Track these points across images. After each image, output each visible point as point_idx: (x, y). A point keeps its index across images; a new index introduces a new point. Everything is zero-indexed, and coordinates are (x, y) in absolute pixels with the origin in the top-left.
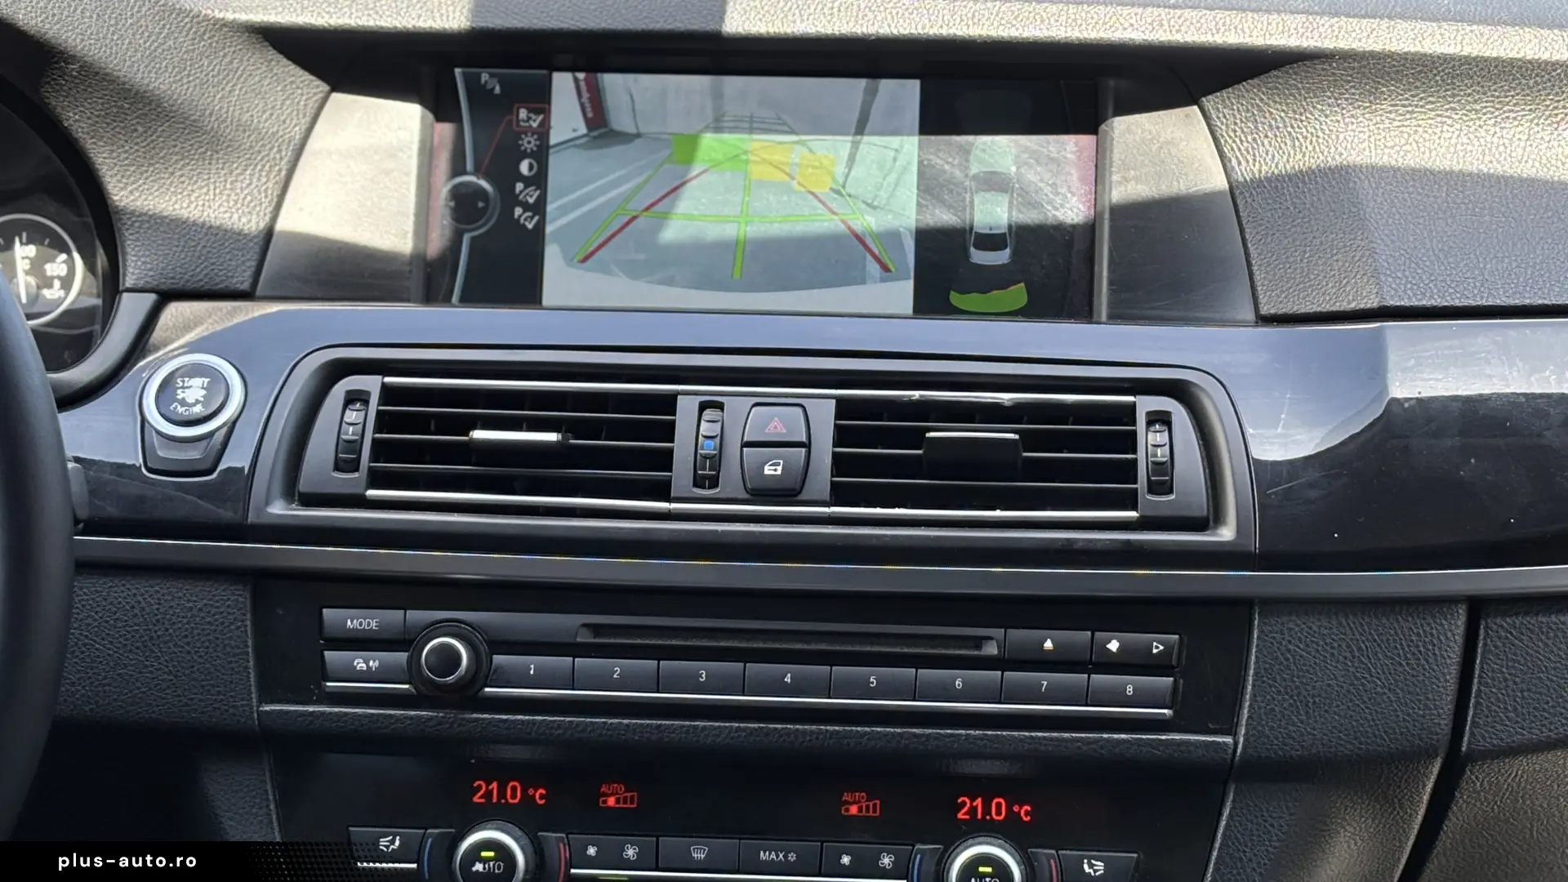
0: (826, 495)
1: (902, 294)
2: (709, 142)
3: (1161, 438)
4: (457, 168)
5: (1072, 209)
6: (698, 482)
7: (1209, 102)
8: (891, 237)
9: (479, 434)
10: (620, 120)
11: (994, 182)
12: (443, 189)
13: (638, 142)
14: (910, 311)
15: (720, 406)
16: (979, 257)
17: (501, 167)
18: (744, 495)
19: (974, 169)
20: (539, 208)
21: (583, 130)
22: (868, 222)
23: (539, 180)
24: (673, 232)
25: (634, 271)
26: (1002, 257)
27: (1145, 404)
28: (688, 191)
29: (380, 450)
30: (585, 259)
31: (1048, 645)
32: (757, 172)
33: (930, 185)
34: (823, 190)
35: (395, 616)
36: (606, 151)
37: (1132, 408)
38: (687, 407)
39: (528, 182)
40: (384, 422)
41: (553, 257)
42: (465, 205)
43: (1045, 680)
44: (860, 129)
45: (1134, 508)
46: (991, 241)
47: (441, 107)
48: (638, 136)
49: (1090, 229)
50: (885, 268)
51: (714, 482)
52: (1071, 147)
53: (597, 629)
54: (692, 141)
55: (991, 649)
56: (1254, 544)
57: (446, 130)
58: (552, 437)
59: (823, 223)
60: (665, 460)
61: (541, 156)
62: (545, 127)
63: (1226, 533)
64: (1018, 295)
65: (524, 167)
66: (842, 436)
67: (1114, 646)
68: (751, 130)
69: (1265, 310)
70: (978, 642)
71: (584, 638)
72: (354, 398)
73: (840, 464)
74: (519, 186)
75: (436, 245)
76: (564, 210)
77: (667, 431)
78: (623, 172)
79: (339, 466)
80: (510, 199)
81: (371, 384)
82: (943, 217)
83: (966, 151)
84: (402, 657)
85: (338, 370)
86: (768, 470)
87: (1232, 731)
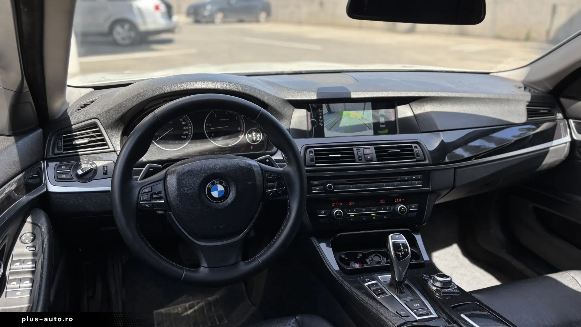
0: (376, 160)
1: (372, 132)
2: (345, 113)
3: (417, 149)
4: (311, 118)
5: (393, 119)
6: (359, 160)
7: (411, 104)
8: (369, 124)
9: (330, 156)
10: (332, 110)
11: (382, 116)
12: (310, 121)
13: (335, 113)
14: (373, 134)
15: (359, 149)
16: (381, 126)
17: (317, 118)
18: (365, 161)
19: (379, 114)
20: (323, 123)
21: (327, 112)
22: (366, 122)
23: (322, 119)
24: (341, 125)
25: (337, 131)
26: (384, 126)
27: (413, 145)
28: (342, 120)
29: (316, 159)
30: (330, 130)
31: (406, 178)
32: (351, 116)
33: (374, 117)
34: (360, 118)
35: (321, 181)
36: (331, 114)
37: (411, 146)
38: (355, 150)
39: (321, 119)
40: (316, 155)
41: (326, 130)
42: (313, 123)
43: (406, 183)
44: (364, 109)
45: (415, 159)
46: (382, 124)
47: (308, 110)
48: (335, 112)
49: (395, 121)
50: (369, 128)
51: (361, 160)
52: (392, 110)
53: (347, 181)
54: (342, 113)
55: (399, 179)
56: (431, 163)
57: (309, 113)
58: (340, 155)
59: (360, 123)
60: (354, 157)
61: (322, 116)
62: (322, 111)
63: (427, 162)
64: (386, 131)
65: (320, 117)
66: (376, 152)
67: (414, 177)
68: (350, 111)
69: (422, 131)
70: (397, 179)
71: (346, 182)
72: (311, 152)
73: (377, 156)
74: (320, 120)
75: (310, 129)
76: (326, 123)
77: (353, 153)
78: (332, 118)
79: (311, 161)
80: (319, 122)
81: (312, 149)
82: (375, 121)
83: (378, 112)
84: (322, 187)
85: (307, 148)
86: (369, 158)
87: (429, 187)
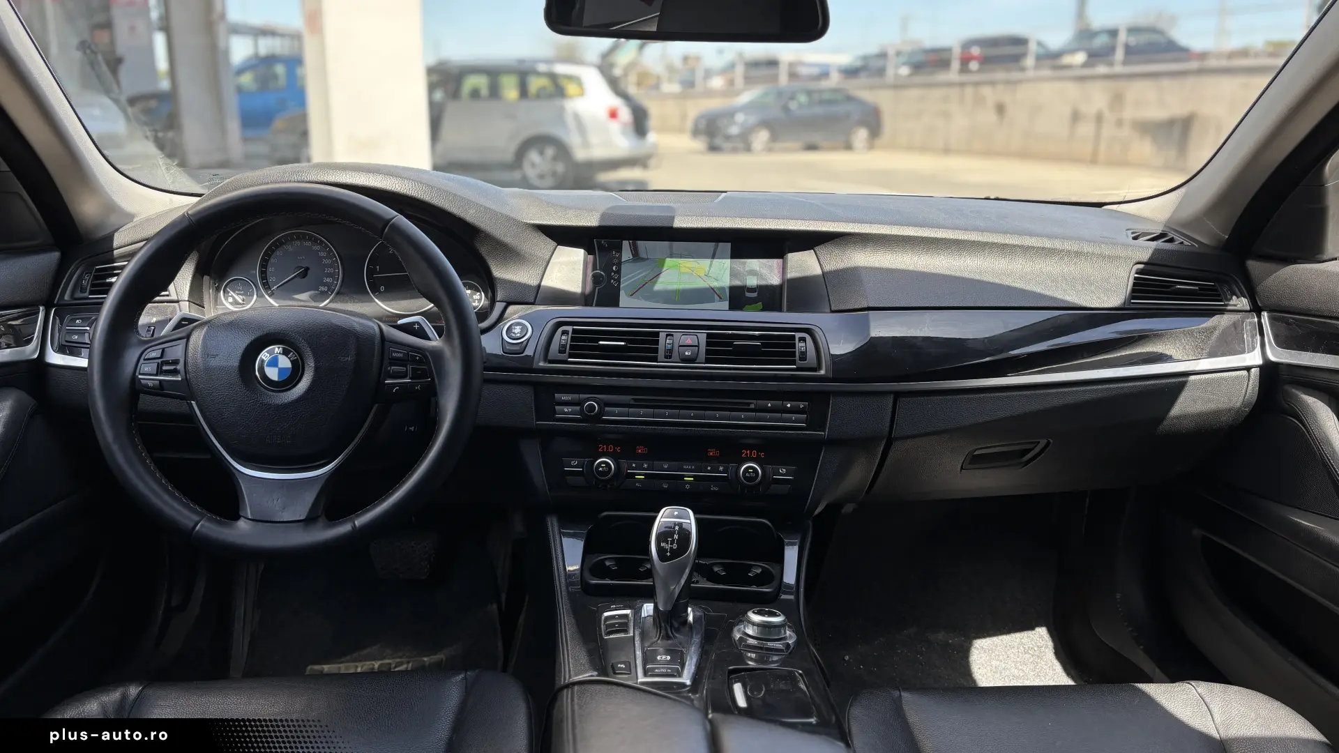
0: (704, 361)
1: (726, 305)
2: (669, 261)
3: (803, 344)
4: (594, 268)
5: (775, 280)
6: (666, 357)
7: (816, 248)
8: (722, 289)
9: (601, 342)
10: (643, 255)
11: (753, 273)
12: (590, 274)
13: (647, 261)
14: (728, 309)
15: (672, 335)
16: (748, 295)
17: (607, 268)
18: (679, 361)
19: (747, 269)
20: (618, 281)
21: (631, 257)
22: (715, 284)
23: (618, 272)
24: (659, 286)
25: (647, 299)
26: (755, 295)
27: (798, 335)
28: (661, 275)
29: (572, 347)
30: (632, 295)
31: (769, 405)
32: (683, 270)
33: (733, 274)
34: (702, 275)
35: (576, 396)
36: (638, 264)
37: (794, 336)
38: (662, 336)
39: (615, 272)
40: (573, 339)
41: (622, 293)
42: (596, 279)
43: (768, 415)
44: (713, 257)
45: (795, 365)
46: (751, 290)
47: (590, 251)
48: (648, 259)
49: (781, 287)
50: (721, 298)
51: (670, 357)
52: (776, 263)
53: (635, 400)
54: (664, 260)
55: (752, 406)
56: (831, 375)
57: (591, 257)
58: (623, 343)
59: (701, 284)
60: (656, 351)
61: (619, 264)
62: (621, 256)
63: (823, 372)
64: (760, 305)
65: (614, 268)
66: (708, 344)
67: (789, 405)
68: (681, 257)
69: (833, 309)
70: (749, 404)
71: (632, 402)
72: (564, 333)
73: (708, 352)
74: (613, 274)
75: (588, 289)
76: (626, 281)
77: (657, 342)
78: (641, 270)
79: (560, 352)
80: (610, 278)
81: (569, 328)
82: (737, 283)
83: (745, 263)
84: (578, 408)
85: (560, 324)
86: (687, 353)
87: (824, 431)
